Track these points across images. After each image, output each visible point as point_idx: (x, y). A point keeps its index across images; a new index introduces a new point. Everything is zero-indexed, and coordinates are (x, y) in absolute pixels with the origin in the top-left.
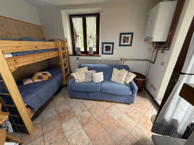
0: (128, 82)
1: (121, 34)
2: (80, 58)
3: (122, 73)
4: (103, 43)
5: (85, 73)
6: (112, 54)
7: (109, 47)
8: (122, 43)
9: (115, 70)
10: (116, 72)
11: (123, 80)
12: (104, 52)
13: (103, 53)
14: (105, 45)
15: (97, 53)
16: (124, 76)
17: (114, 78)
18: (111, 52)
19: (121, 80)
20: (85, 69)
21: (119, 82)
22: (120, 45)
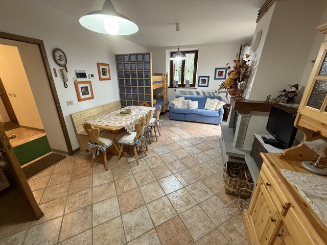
1: (216, 69)
2: (178, 90)
3: (214, 102)
4: (200, 77)
5: (183, 101)
6: (207, 86)
8: (217, 77)
9: (208, 99)
10: (209, 101)
11: (215, 107)
12: (200, 84)
13: (199, 86)
14: (201, 78)
15: (193, 86)
16: (216, 104)
17: (207, 106)
18: (206, 85)
19: (213, 108)
20: (183, 98)
21: (211, 109)
22: (215, 79)
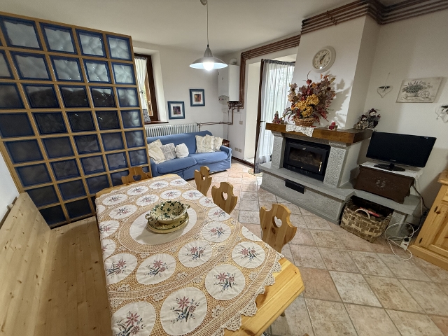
0: (218, 148)
3: (208, 140)
4: (169, 103)
6: (184, 118)
7: (179, 108)
9: (198, 138)
10: (201, 140)
13: (171, 118)
16: (212, 142)
19: (211, 148)
21: (208, 151)
22: (192, 105)
